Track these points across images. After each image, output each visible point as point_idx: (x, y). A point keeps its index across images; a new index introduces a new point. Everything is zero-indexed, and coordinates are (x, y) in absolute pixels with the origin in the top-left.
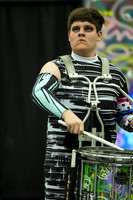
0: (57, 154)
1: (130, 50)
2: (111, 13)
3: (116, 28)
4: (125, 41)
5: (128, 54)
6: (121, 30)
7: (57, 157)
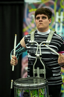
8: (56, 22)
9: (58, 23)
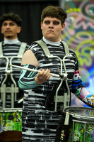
0: (40, 111)
1: (92, 36)
2: (79, 10)
3: (83, 20)
4: (89, 29)
5: (91, 38)
6: (86, 22)
7: (40, 113)
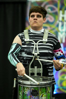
8: (59, 21)
9: (62, 21)
